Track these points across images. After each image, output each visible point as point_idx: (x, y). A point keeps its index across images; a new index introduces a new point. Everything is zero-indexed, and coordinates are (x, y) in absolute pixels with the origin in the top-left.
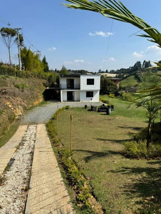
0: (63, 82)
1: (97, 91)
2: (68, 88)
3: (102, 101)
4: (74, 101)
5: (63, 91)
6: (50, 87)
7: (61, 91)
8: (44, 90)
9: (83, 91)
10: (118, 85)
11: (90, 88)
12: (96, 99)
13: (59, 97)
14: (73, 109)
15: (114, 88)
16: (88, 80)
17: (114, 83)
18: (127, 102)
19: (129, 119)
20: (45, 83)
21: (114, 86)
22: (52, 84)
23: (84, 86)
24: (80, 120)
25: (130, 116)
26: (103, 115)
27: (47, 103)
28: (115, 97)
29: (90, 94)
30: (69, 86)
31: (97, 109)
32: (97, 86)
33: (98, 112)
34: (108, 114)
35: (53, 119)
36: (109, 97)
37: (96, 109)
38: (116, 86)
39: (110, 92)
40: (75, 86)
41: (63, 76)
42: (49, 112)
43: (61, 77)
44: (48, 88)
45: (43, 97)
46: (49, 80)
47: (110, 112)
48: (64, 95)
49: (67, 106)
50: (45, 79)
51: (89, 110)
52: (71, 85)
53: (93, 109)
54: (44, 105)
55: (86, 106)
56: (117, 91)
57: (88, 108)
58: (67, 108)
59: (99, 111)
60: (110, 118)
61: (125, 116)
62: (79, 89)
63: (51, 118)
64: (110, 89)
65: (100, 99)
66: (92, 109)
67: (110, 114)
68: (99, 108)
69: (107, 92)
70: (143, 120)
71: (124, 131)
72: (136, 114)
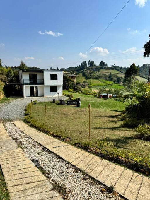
0: (26, 78)
1: (60, 86)
2: (31, 83)
3: (66, 95)
5: (25, 86)
6: (9, 82)
7: (24, 87)
8: (3, 87)
9: (47, 86)
10: (75, 81)
11: (54, 83)
12: (60, 94)
13: (21, 93)
14: (40, 103)
15: (72, 83)
16: (52, 75)
17: (72, 79)
18: (87, 95)
19: (98, 110)
20: (3, 78)
21: (72, 81)
22: (11, 79)
23: (48, 82)
24: (54, 113)
25: (98, 107)
26: (74, 108)
27: (9, 99)
28: (74, 92)
29: (54, 89)
30: (32, 81)
31: (66, 103)
32: (60, 82)
33: (67, 105)
34: (78, 106)
35: (26, 115)
36: (69, 91)
37: (65, 102)
38: (73, 82)
39: (69, 87)
40: (38, 81)
41: (25, 71)
42: (17, 108)
43: (23, 71)
44: (8, 84)
45: (4, 93)
46: (8, 75)
47: (80, 104)
48: (26, 91)
49: (35, 101)
50: (2, 74)
51: (59, 104)
52: (34, 80)
53: (63, 103)
54: (7, 101)
55: (54, 101)
56: (75, 87)
57: (55, 102)
58: (35, 104)
59: (68, 104)
60: (82, 109)
62: (43, 83)
63: (24, 113)
64: (69, 84)
65: (63, 94)
66: (61, 102)
67: (80, 106)
68: (68, 102)
69: (66, 87)
70: (111, 109)
72: (102, 105)
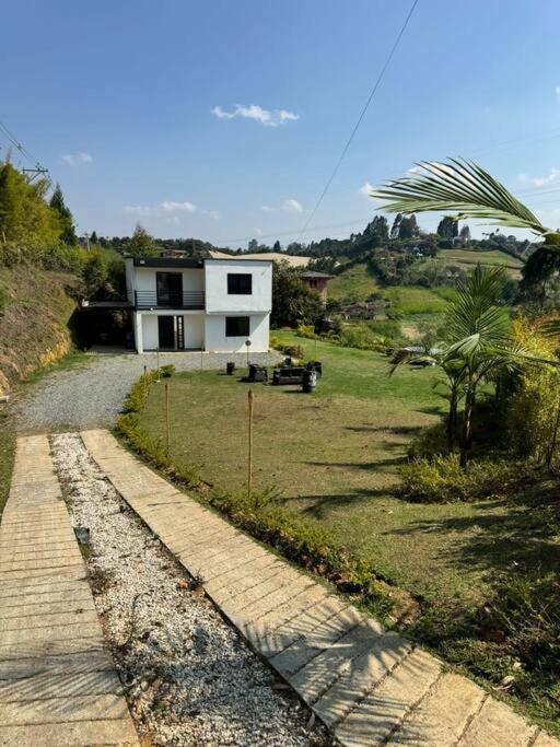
0: (144, 285)
1: (260, 315)
2: (161, 304)
3: (280, 348)
4: (182, 349)
5: (143, 316)
6: (91, 300)
7: (139, 316)
8: (69, 314)
9: (215, 315)
10: (324, 297)
11: (238, 304)
12: (260, 344)
13: (128, 337)
14: (186, 376)
15: (313, 305)
17: (311, 290)
18: (356, 351)
19: (373, 405)
20: (73, 285)
21: (311, 297)
22: (97, 289)
23: (220, 301)
24: (220, 412)
25: (376, 396)
26: (292, 395)
27: (88, 357)
28: (316, 336)
29: (238, 326)
30: (166, 297)
31: (270, 375)
32: (260, 300)
33: (272, 384)
34: (307, 389)
35: (128, 411)
36: (299, 335)
37: (266, 374)
38: (317, 300)
39: (301, 317)
40: (186, 299)
41: (142, 262)
42: (104, 388)
43: (137, 264)
44: (86, 304)
45: (72, 336)
46: (88, 274)
47: (314, 384)
48: (145, 330)
49: (166, 368)
50: (71, 271)
51: (244, 380)
52: (172, 293)
53: (257, 377)
54: (78, 365)
55: (230, 367)
56: (322, 317)
57: (236, 373)
58: (167, 375)
59: (276, 382)
60: (316, 401)
61: (360, 395)
62: (202, 307)
63: (120, 407)
64: (299, 308)
65: (272, 343)
66: (254, 374)
67: (314, 389)
68: (275, 373)
69: (290, 320)
70: (420, 405)
71: (366, 438)
72: (392, 390)
